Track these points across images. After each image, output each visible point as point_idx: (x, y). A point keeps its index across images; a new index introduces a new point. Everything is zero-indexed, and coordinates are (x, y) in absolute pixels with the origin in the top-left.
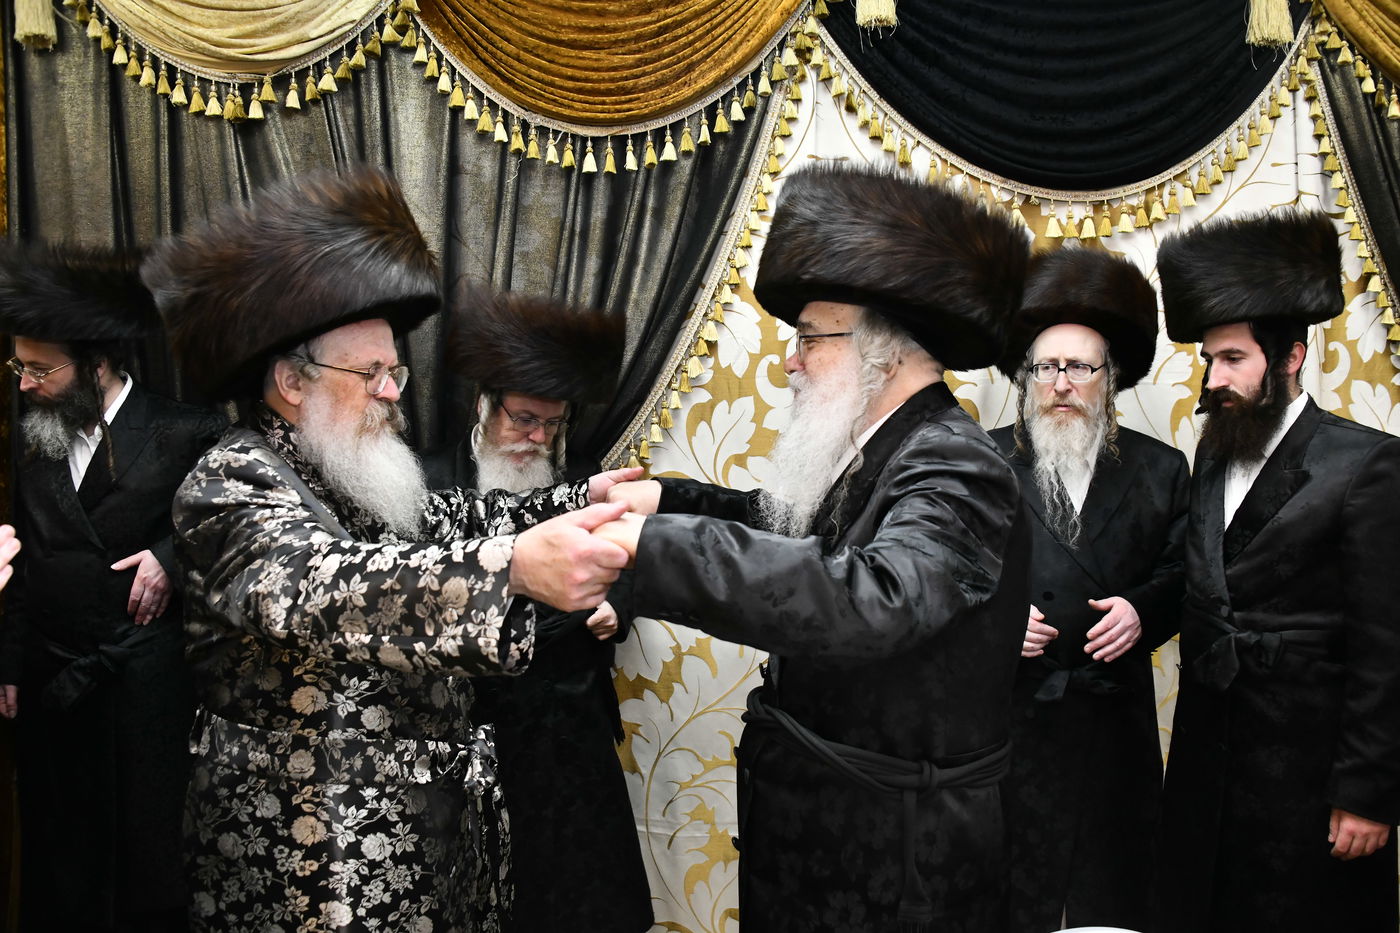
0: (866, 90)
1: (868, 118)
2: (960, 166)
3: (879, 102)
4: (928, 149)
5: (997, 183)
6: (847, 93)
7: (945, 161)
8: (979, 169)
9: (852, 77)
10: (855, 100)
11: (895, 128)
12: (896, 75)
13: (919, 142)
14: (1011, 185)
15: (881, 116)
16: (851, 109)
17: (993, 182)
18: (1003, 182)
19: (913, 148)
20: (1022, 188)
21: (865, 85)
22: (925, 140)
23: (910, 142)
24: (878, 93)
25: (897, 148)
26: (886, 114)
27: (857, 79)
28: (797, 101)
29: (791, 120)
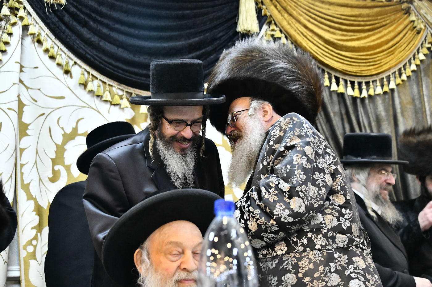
0: (48, 33)
1: (49, 47)
2: (96, 76)
3: (54, 40)
4: (80, 66)
5: (116, 86)
6: (37, 34)
7: (88, 73)
8: (106, 78)
9: (40, 26)
10: (42, 38)
11: (63, 55)
12: (64, 28)
13: (75, 63)
14: (123, 87)
15: (56, 48)
16: (39, 42)
17: (113, 85)
18: (118, 85)
19: (73, 65)
20: (128, 89)
21: (47, 31)
22: (79, 61)
23: (71, 63)
24: (54, 36)
25: (64, 63)
26: (59, 47)
27: (43, 27)
28: (10, 34)
29: (6, 43)
